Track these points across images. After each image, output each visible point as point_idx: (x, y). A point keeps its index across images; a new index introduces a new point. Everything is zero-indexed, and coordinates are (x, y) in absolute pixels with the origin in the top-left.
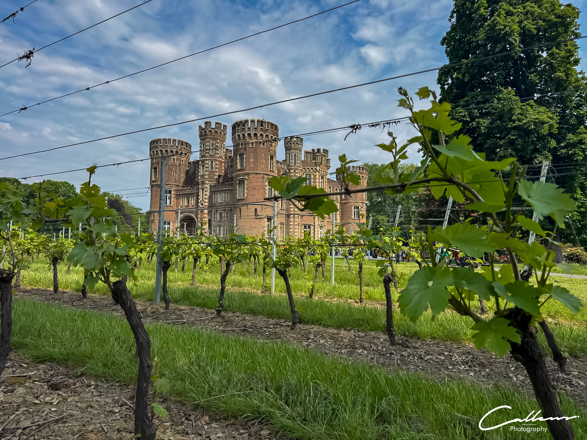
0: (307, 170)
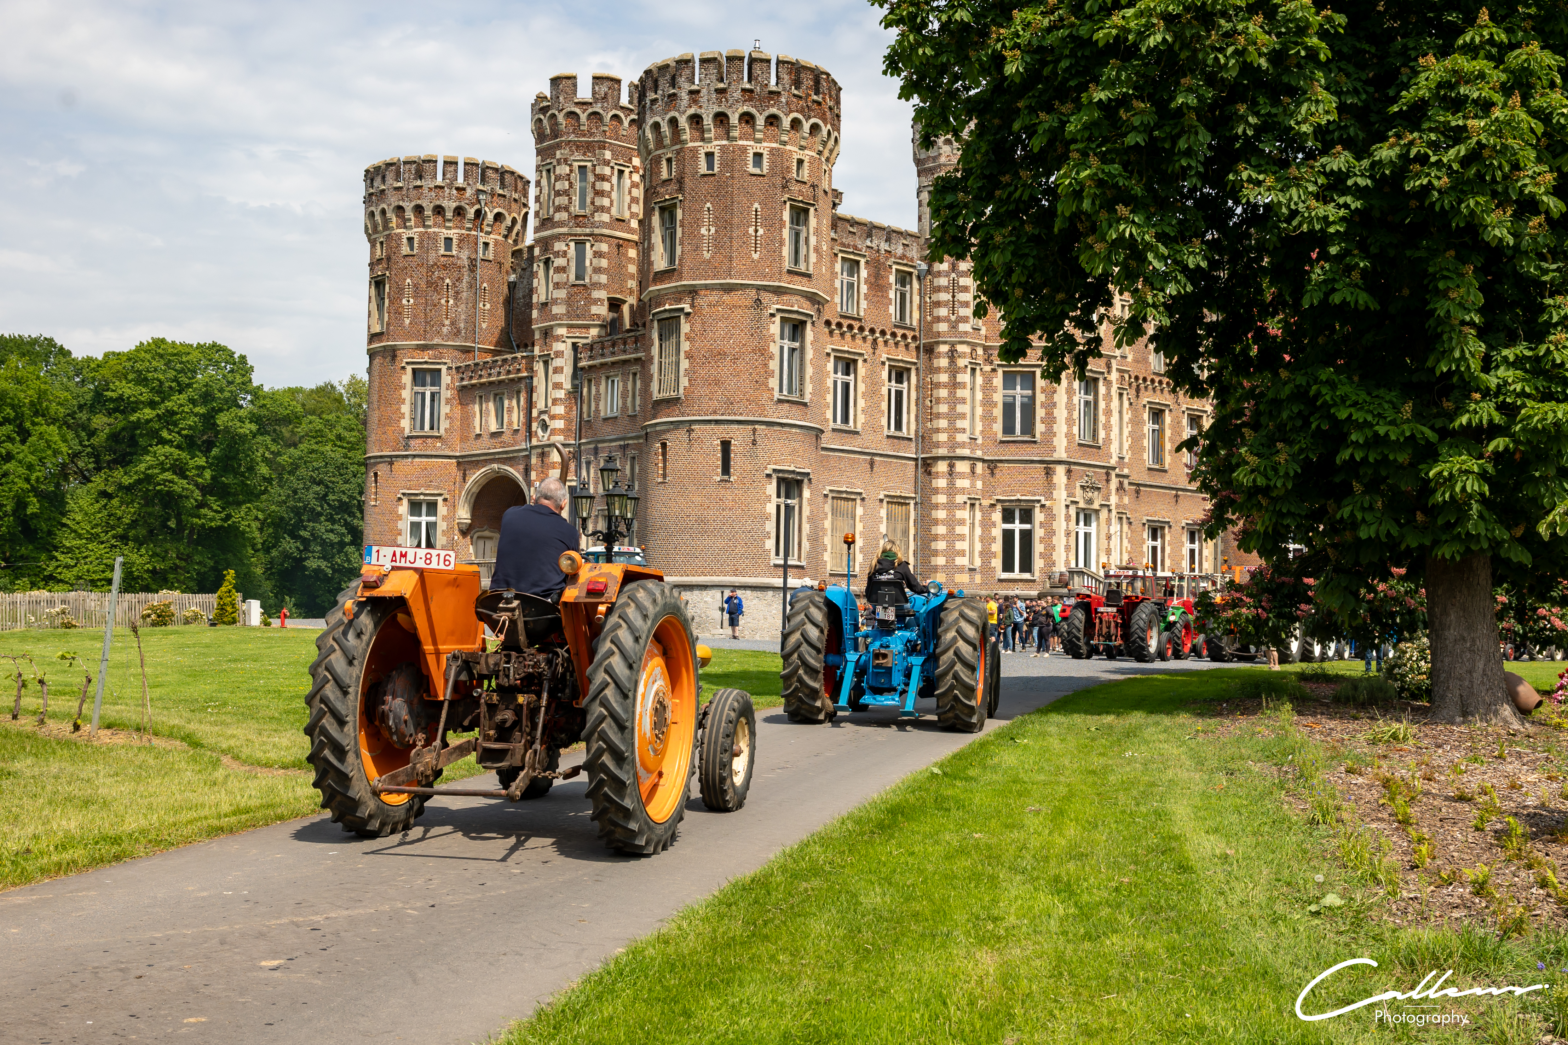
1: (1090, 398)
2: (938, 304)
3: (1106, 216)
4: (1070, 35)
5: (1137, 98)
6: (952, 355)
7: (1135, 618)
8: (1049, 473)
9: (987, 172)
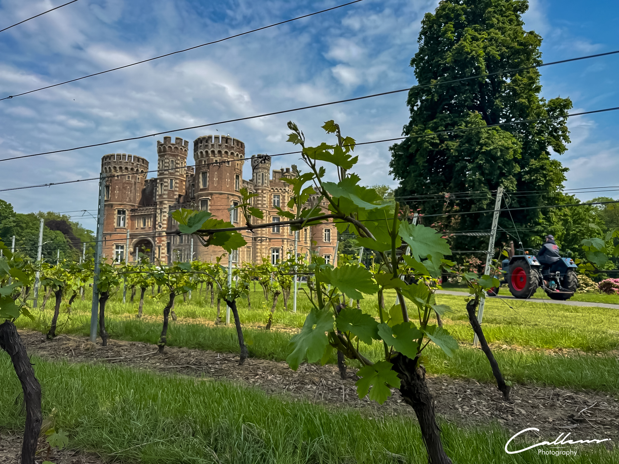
0: (276, 191)
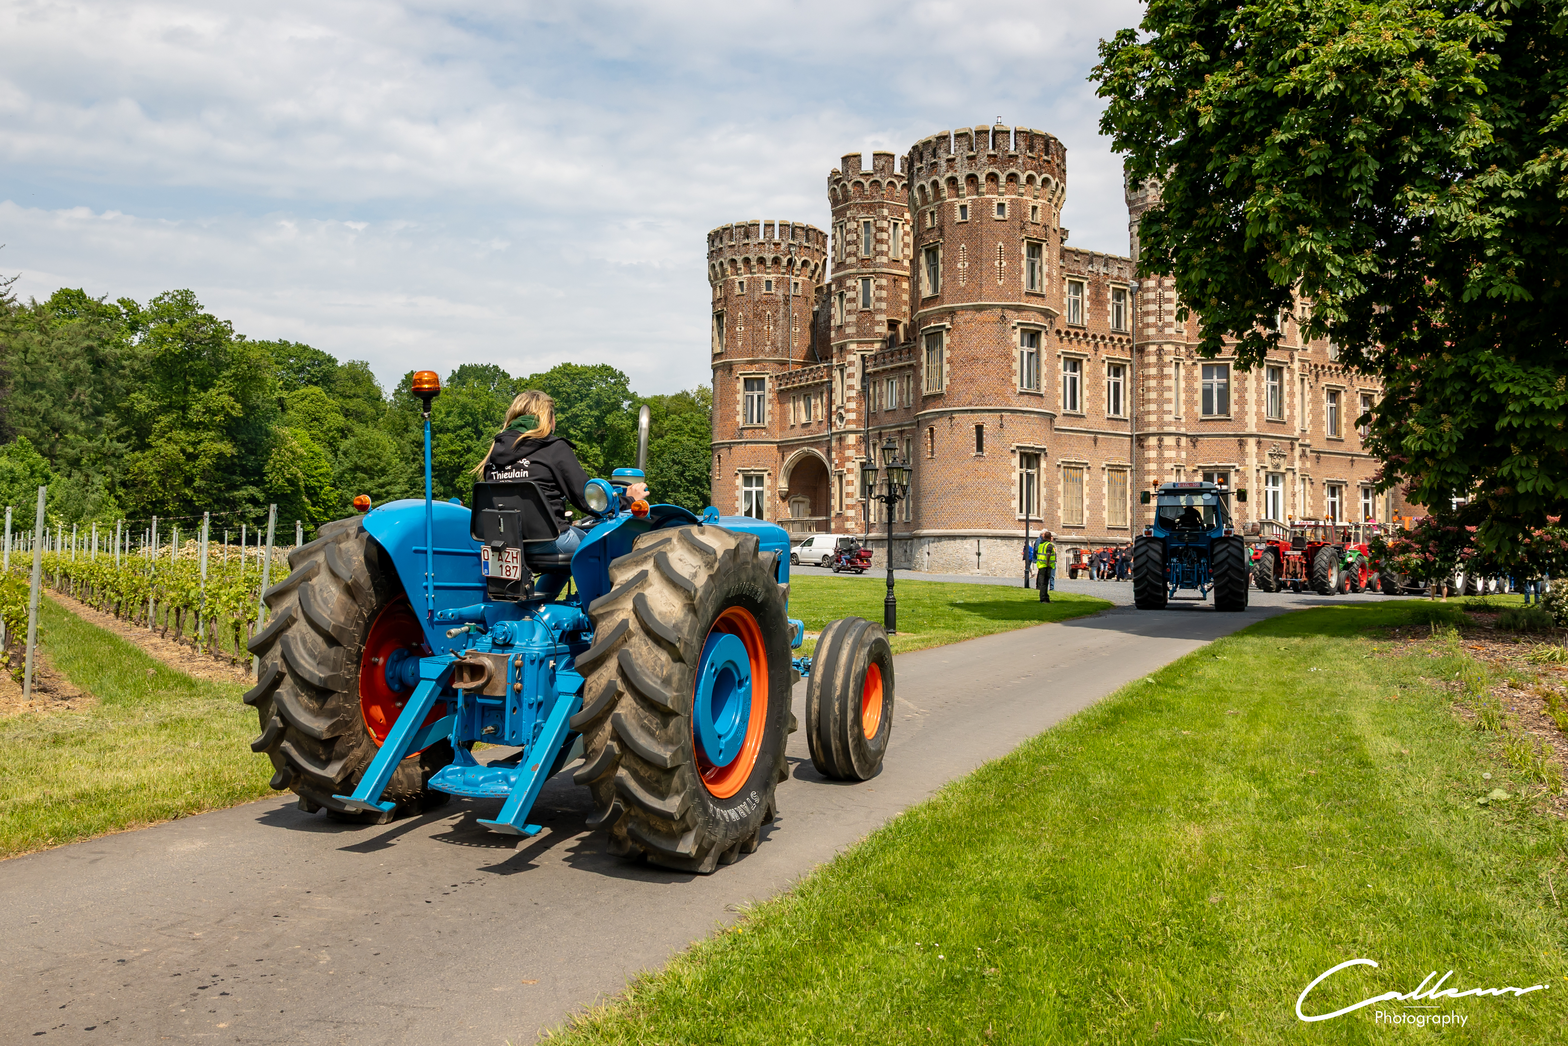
1: (1276, 383)
2: (1147, 313)
3: (1289, 235)
4: (1254, 91)
5: (1313, 138)
6: (1160, 353)
7: (1317, 559)
8: (1242, 444)
9: (1184, 206)
